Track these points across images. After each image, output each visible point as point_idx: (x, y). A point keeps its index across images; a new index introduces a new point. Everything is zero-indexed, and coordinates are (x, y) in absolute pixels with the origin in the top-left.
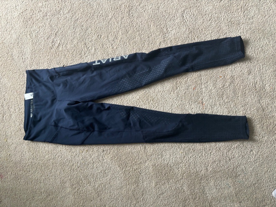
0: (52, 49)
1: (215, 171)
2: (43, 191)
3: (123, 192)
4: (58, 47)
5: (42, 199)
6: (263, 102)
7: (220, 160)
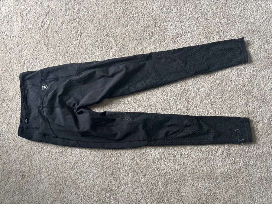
0: (41, 29)
1: (193, 171)
2: (18, 173)
3: (99, 182)
4: (47, 28)
5: (17, 180)
6: (250, 106)
7: (200, 160)
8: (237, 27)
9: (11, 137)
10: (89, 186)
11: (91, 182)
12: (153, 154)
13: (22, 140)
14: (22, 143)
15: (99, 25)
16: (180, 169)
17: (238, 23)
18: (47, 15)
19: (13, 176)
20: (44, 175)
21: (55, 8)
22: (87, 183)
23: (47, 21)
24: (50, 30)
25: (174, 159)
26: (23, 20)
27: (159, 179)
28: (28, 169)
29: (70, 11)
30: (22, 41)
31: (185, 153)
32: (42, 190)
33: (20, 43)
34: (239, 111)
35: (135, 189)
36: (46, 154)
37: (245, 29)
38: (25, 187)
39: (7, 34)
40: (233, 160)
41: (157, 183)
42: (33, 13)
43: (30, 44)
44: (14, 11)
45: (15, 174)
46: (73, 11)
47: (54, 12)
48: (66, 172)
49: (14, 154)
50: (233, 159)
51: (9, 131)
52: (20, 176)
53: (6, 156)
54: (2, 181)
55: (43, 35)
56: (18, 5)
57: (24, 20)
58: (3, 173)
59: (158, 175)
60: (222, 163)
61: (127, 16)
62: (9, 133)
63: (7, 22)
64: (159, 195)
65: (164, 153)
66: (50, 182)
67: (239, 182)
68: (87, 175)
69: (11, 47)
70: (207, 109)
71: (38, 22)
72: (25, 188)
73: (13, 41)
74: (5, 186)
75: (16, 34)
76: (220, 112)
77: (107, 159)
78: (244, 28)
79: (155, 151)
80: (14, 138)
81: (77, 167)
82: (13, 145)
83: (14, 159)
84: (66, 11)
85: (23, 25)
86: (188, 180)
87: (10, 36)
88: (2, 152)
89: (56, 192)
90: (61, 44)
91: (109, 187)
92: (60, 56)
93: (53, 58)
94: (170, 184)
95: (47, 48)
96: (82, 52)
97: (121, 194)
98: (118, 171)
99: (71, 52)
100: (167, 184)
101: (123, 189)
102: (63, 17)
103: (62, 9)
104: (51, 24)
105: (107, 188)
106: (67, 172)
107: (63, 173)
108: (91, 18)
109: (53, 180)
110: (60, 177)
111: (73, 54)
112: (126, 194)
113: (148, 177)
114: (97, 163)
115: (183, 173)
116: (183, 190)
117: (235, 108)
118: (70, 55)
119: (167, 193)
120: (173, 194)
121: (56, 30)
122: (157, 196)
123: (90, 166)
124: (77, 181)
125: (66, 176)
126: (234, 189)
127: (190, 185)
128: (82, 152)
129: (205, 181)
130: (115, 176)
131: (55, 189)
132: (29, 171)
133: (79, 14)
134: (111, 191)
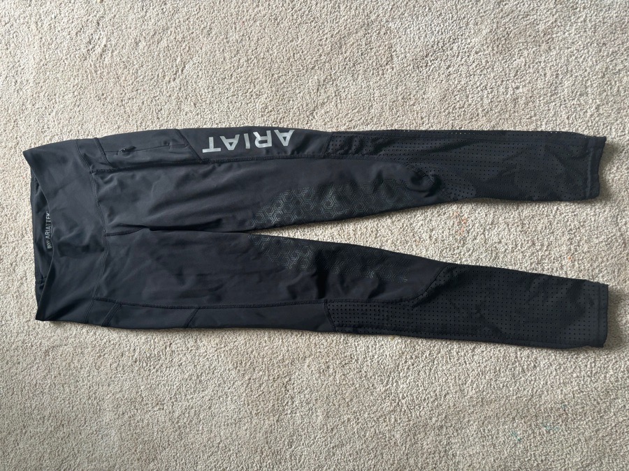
8: (582, 19)
9: (26, 327)
10: (219, 443)
11: (222, 434)
12: (376, 357)
13: (53, 334)
14: (52, 340)
15: (227, 38)
16: (448, 393)
17: (584, 8)
18: (98, 23)
19: (36, 423)
20: (108, 417)
21: (118, 5)
22: (213, 435)
23: (99, 39)
24: (107, 60)
25: (431, 369)
26: (43, 39)
27: (393, 420)
28: (69, 403)
29: (153, 9)
30: (44, 92)
31: (457, 353)
32: (104, 455)
33: (39, 96)
34: (597, 238)
35: (333, 448)
36: (111, 365)
37: (604, 23)
38: (63, 449)
39: (7, 77)
40: (589, 366)
41: (390, 431)
42: (66, 21)
43: (61, 97)
44: (22, 20)
45: (38, 417)
46: (162, 9)
47: (115, 16)
48: (160, 409)
49: (35, 368)
50: (586, 366)
51: (22, 312)
52: (50, 421)
53: (16, 374)
54: (9, 433)
55: (91, 72)
56: (30, 5)
57: (46, 40)
58: (11, 414)
59: (390, 412)
60: (557, 374)
61: (296, 11)
62: (21, 317)
63: (5, 47)
64: (396, 462)
65: (403, 353)
66: (123, 434)
67: (604, 424)
68: (213, 416)
69: (18, 107)
70: (512, 236)
71: (79, 42)
72: (65, 450)
73: (21, 93)
74: (18, 447)
75: (29, 76)
76: (546, 243)
77: (261, 373)
78: (600, 21)
79: (381, 351)
80: (34, 329)
81: (186, 395)
82: (32, 346)
83: (34, 381)
84: (145, 10)
85: (44, 52)
86: (469, 421)
87: (14, 80)
88: (7, 363)
89: (138, 460)
90: (135, 93)
91: (267, 443)
92: (134, 122)
93: (119, 128)
94: (423, 434)
95: (104, 105)
96: (187, 110)
97: (299, 462)
98: (289, 404)
99: (161, 109)
100: (415, 435)
101: (302, 449)
102: (138, 25)
103: (136, 7)
104: (109, 46)
105: (264, 446)
106: (163, 409)
107: (154, 411)
108: (205, 23)
109: (130, 430)
110: (146, 421)
111: (165, 116)
112: (312, 461)
113: (366, 415)
114: (236, 383)
115: (455, 405)
116: (456, 448)
117: (586, 231)
118: (158, 118)
119: (417, 456)
120: (433, 458)
121: (124, 60)
122: (392, 465)
123: (220, 394)
124: (188, 430)
125: (162, 419)
126: (593, 442)
127: (475, 436)
128: (197, 358)
129: (515, 425)
130: (282, 417)
131: (136, 451)
132: (71, 408)
133: (177, 15)
134: (273, 454)
